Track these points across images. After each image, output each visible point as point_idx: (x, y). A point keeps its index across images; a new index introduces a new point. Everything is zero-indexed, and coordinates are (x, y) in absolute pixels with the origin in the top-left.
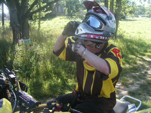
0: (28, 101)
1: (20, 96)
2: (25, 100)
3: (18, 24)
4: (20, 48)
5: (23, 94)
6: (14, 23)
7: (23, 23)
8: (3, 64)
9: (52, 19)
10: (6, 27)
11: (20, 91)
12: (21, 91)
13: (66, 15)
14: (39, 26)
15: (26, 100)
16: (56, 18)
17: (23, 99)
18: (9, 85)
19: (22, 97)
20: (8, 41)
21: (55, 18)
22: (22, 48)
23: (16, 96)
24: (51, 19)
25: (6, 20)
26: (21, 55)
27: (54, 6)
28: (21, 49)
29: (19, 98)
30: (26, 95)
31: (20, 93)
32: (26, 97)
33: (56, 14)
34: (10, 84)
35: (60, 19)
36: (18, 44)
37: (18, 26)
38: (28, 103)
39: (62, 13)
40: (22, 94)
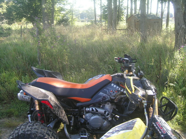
0: (162, 134)
1: (153, 123)
2: (158, 130)
3: (183, 26)
4: (180, 56)
5: (159, 121)
6: (178, 24)
8: (157, 73)
10: (170, 29)
11: (155, 116)
12: (157, 116)
15: (160, 131)
17: (156, 128)
18: (143, 103)
19: (156, 125)
20: (168, 46)
22: (183, 56)
23: (148, 121)
25: (171, 21)
26: (181, 65)
28: (182, 58)
29: (152, 125)
30: (162, 124)
31: (155, 118)
32: (161, 126)
34: (145, 102)
36: (179, 51)
37: (183, 28)
38: (162, 136)
40: (157, 121)
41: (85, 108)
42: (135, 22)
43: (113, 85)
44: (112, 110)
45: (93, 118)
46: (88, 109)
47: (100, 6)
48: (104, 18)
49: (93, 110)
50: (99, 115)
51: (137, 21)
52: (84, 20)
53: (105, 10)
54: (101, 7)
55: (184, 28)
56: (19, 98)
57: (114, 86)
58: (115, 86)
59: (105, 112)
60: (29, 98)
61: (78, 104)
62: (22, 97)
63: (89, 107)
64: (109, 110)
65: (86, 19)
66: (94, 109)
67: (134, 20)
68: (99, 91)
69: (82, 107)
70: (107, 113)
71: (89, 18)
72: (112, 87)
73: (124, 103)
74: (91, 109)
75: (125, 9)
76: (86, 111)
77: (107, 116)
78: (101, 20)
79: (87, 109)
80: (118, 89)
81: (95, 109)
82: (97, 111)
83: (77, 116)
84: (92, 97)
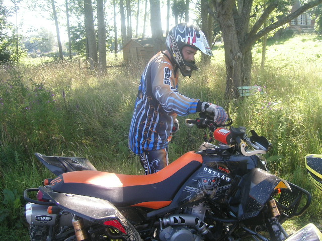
3: (239, 54)
6: (231, 51)
7: (246, 52)
9: (285, 42)
13: (316, 32)
14: (264, 58)
16: (294, 38)
21: (290, 39)
24: (282, 42)
26: (259, 119)
27: (288, 13)
33: (293, 29)
35: (303, 41)
37: (239, 58)
39: (307, 27)
41: (162, 219)
42: (137, 52)
43: (205, 169)
44: (204, 214)
45: (176, 235)
46: (168, 220)
47: (66, 28)
48: (75, 48)
49: (176, 220)
50: (185, 228)
51: (141, 51)
52: (34, 54)
53: (76, 34)
54: (69, 29)
55: (241, 56)
56: (29, 220)
57: (208, 170)
58: (210, 171)
59: (197, 220)
60: (51, 218)
61: (149, 215)
62: (37, 217)
63: (168, 217)
64: (200, 215)
65: (36, 52)
66: (177, 218)
67: (135, 49)
68: (184, 184)
69: (157, 218)
70: (199, 222)
71: (42, 50)
72: (205, 174)
73: (228, 199)
74: (172, 219)
75: (111, 30)
76: (163, 224)
77: (200, 226)
78: (70, 53)
79: (164, 221)
80: (216, 175)
81: (180, 217)
82: (183, 221)
83: (148, 236)
84: (172, 198)
